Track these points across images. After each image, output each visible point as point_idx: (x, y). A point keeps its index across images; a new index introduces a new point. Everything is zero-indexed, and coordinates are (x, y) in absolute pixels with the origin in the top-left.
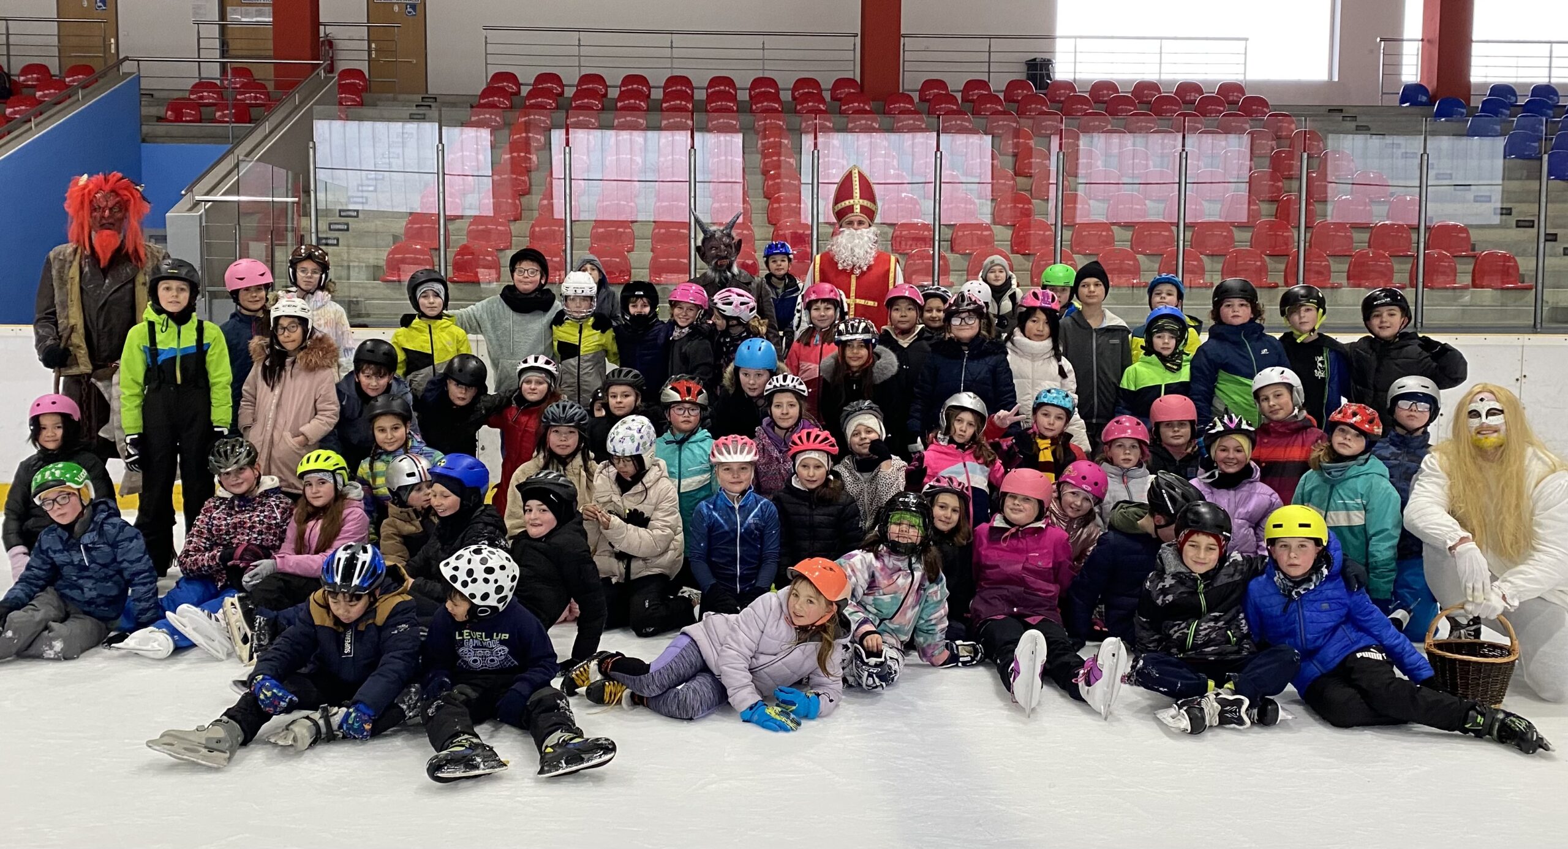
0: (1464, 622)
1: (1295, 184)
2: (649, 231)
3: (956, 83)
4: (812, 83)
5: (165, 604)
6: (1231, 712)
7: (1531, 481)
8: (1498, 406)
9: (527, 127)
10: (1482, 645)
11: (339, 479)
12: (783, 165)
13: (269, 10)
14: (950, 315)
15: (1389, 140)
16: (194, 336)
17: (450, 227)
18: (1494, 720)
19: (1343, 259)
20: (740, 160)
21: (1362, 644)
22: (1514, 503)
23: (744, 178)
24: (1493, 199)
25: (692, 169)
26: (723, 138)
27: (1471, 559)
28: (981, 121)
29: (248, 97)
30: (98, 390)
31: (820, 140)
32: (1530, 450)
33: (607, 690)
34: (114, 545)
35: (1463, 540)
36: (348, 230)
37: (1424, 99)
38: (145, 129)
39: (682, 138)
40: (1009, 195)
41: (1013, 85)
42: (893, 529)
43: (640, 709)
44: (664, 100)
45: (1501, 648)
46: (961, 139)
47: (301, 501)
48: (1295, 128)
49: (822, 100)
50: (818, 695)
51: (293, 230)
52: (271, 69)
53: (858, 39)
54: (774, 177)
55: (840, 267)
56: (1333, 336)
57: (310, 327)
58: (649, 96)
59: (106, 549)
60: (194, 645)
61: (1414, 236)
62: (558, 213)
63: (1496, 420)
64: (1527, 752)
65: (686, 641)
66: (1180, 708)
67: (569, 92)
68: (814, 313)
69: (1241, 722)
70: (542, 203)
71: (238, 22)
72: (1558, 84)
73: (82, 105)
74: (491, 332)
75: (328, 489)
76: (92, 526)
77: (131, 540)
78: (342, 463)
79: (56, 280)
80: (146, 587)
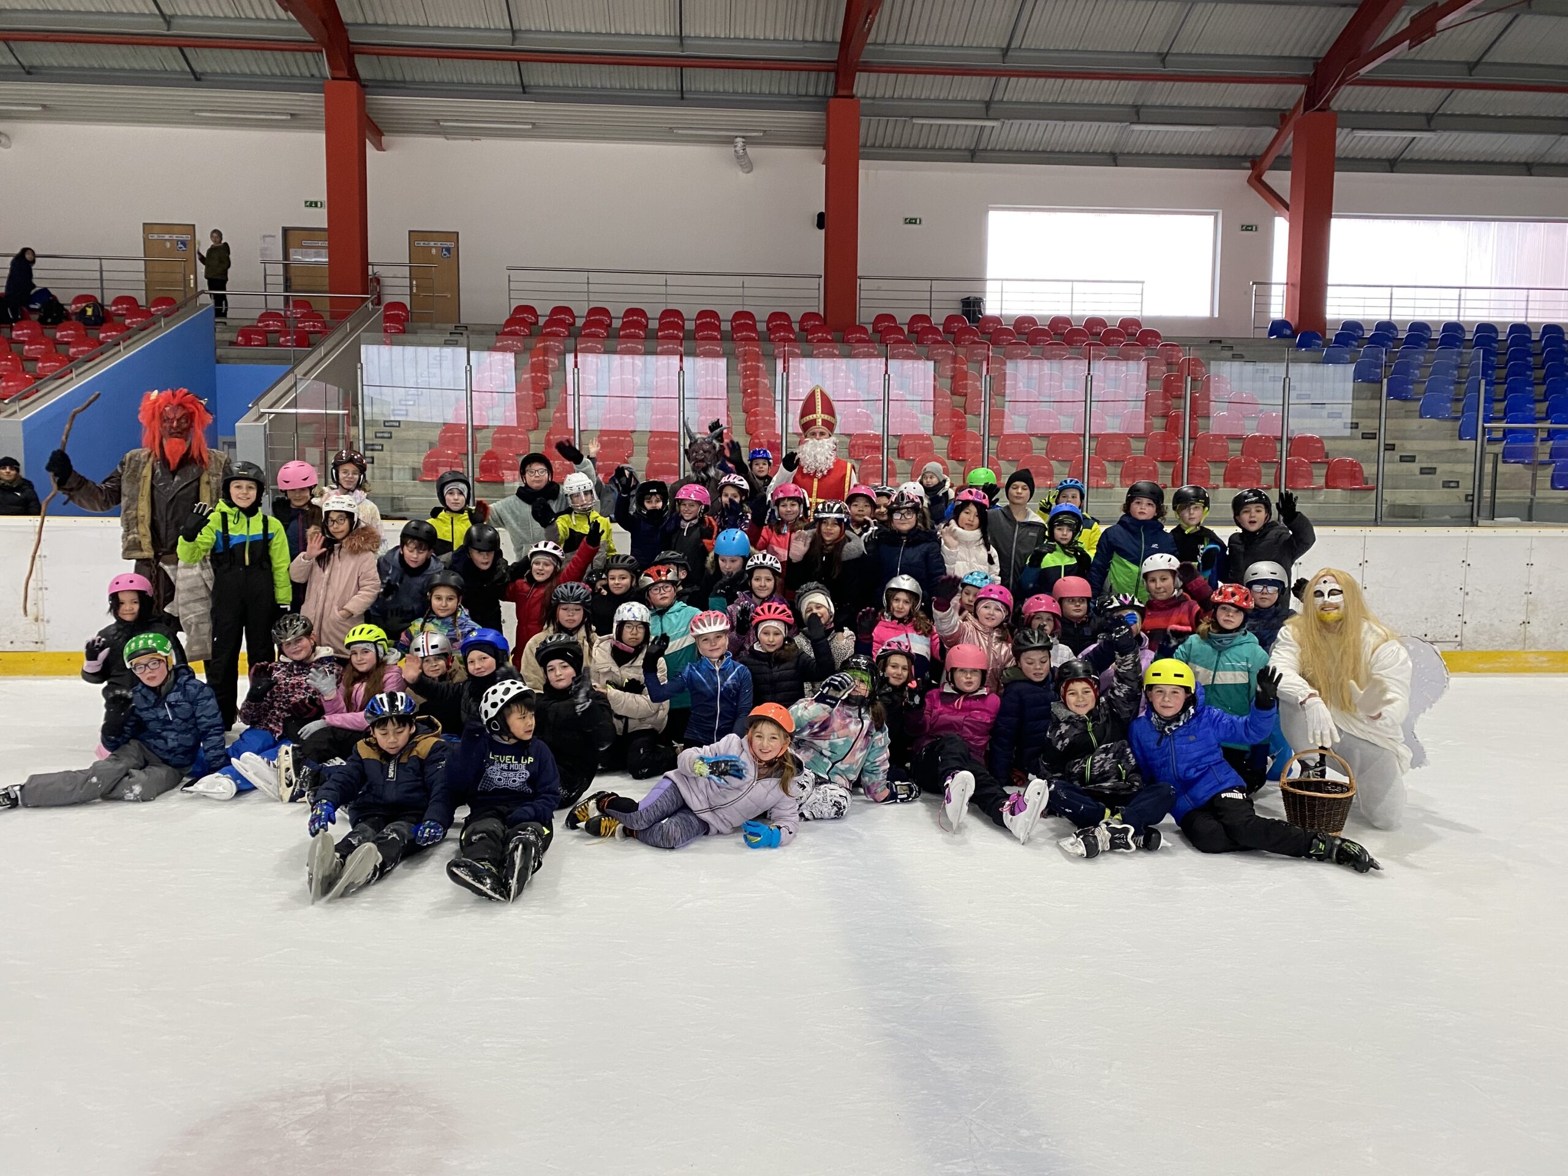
0: (1312, 764)
1: (1182, 401)
2: (645, 439)
3: (903, 317)
4: (784, 316)
5: (230, 753)
6: (1120, 838)
7: (1368, 650)
8: (1337, 587)
9: (546, 351)
10: (1326, 783)
11: (380, 649)
12: (761, 385)
13: (325, 252)
14: (891, 511)
15: (1260, 366)
16: (261, 526)
17: (478, 435)
18: (1333, 845)
19: (1220, 464)
20: (724, 381)
21: (1228, 785)
22: (1351, 668)
23: (727, 396)
24: (1344, 415)
25: (681, 388)
26: (710, 361)
27: (1318, 710)
28: (923, 349)
29: (308, 325)
30: (165, 573)
31: (790, 364)
32: (1366, 625)
33: (603, 824)
34: (194, 703)
35: (1311, 695)
36: (390, 437)
37: (1288, 332)
38: (219, 351)
39: (673, 361)
40: (948, 412)
41: (950, 319)
43: (630, 840)
44: (660, 330)
45: (1342, 785)
46: (908, 364)
47: (349, 667)
48: (1182, 356)
49: (792, 331)
50: (779, 828)
51: (344, 437)
52: (327, 302)
53: (822, 280)
54: (750, 395)
55: (805, 471)
56: (1211, 528)
57: (356, 519)
58: (647, 326)
59: (187, 706)
60: (255, 788)
61: (1278, 446)
62: (571, 426)
63: (1334, 599)
64: (1361, 872)
65: (668, 783)
66: (1078, 836)
67: (580, 322)
68: (782, 509)
69: (1128, 847)
70: (558, 415)
71: (300, 262)
72: (1397, 321)
73: (164, 331)
74: (512, 522)
75: (370, 657)
76: (176, 687)
77: (209, 699)
78: (383, 635)
79: (129, 477)
80: (217, 738)
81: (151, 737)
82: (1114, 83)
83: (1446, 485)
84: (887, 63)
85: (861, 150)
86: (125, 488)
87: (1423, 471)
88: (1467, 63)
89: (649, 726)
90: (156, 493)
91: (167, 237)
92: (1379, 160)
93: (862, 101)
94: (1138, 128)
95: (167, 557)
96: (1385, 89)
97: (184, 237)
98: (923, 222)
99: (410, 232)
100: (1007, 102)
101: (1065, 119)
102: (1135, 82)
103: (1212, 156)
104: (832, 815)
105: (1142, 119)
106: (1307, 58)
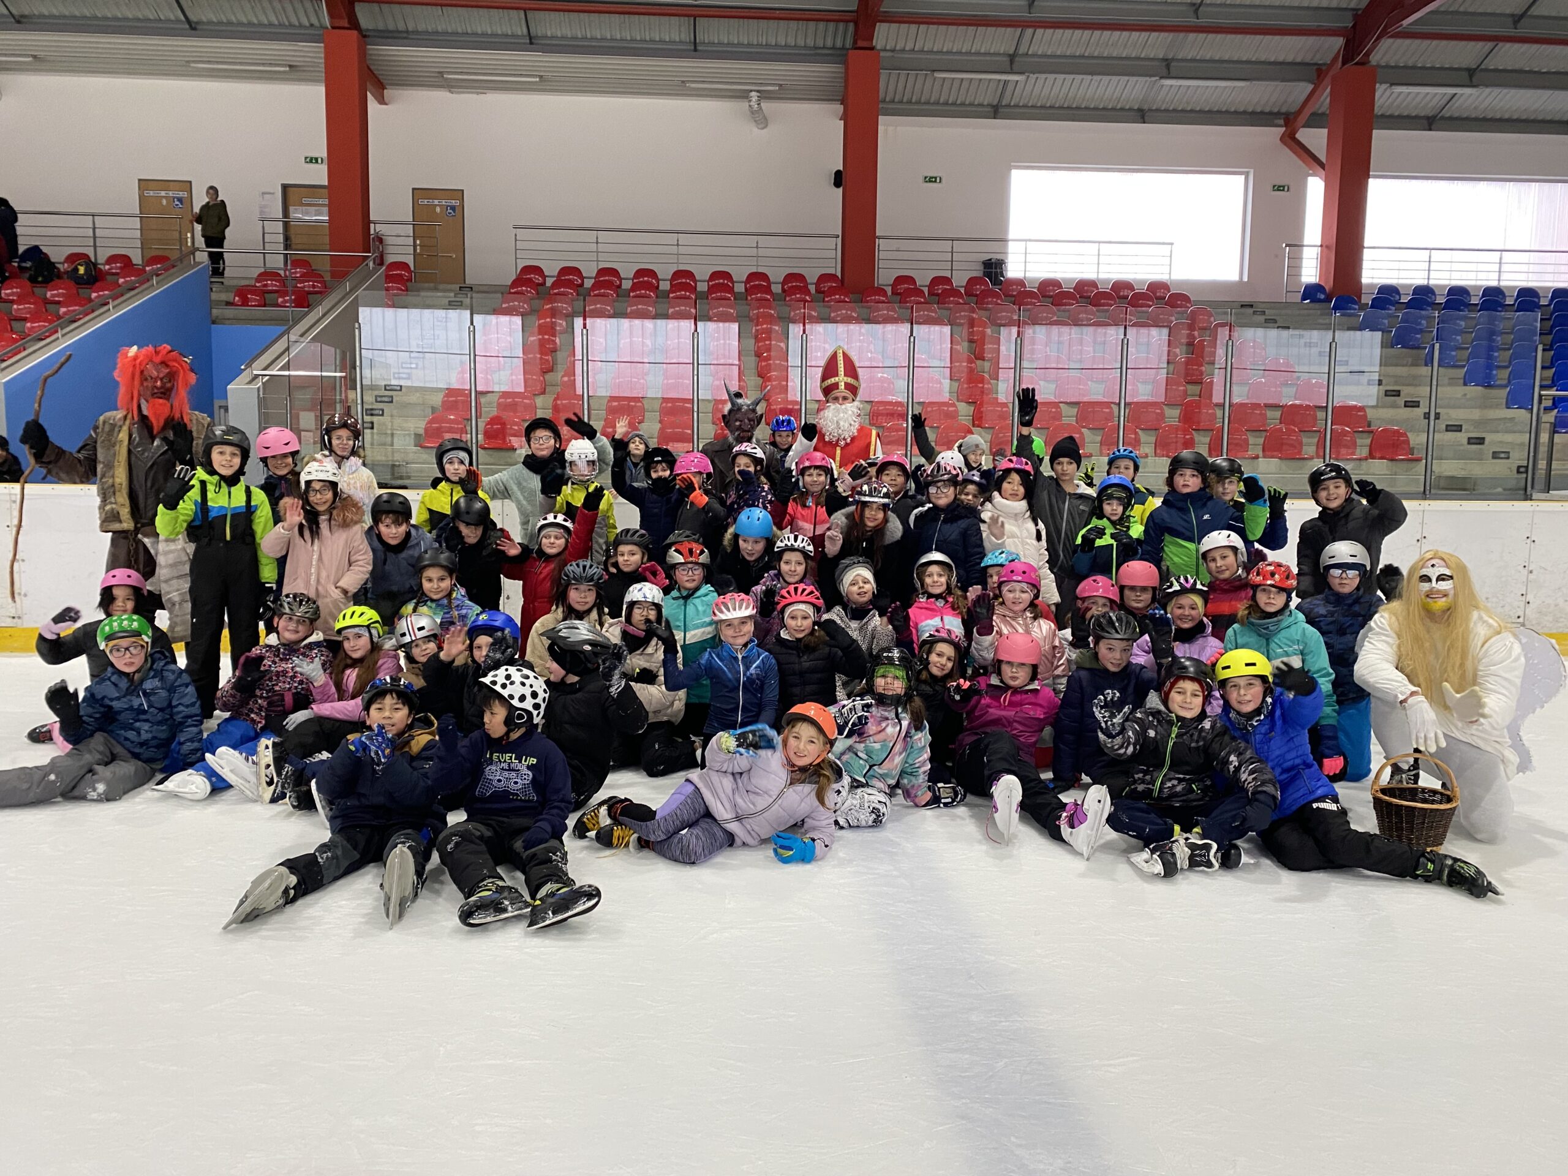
2: (657, 405)
3: (923, 280)
4: (800, 277)
5: (205, 747)
6: (1200, 856)
7: (1477, 644)
8: (1448, 572)
9: (554, 312)
10: (1420, 790)
12: (773, 349)
13: (326, 209)
15: (1295, 331)
16: (243, 497)
17: (483, 400)
18: (1443, 865)
19: (1258, 433)
20: (737, 343)
22: (1458, 663)
23: (739, 360)
25: (695, 350)
26: (722, 326)
27: (1421, 710)
28: (945, 312)
29: (307, 285)
30: (145, 546)
31: (807, 326)
32: (1475, 615)
33: (616, 834)
34: (172, 690)
35: (1413, 694)
36: (392, 402)
37: (1322, 297)
38: (215, 312)
39: (687, 325)
40: (965, 375)
41: (972, 281)
42: (880, 682)
43: (646, 853)
44: (671, 291)
45: (1441, 794)
46: (932, 329)
47: (339, 652)
48: (1214, 320)
49: (808, 293)
50: (813, 840)
51: (341, 401)
52: (328, 260)
53: (840, 240)
54: (766, 359)
55: (827, 439)
57: (339, 489)
58: (658, 287)
59: (163, 693)
60: (230, 786)
61: (1323, 415)
62: (579, 391)
63: (1445, 586)
64: (1478, 896)
65: (688, 785)
66: (1153, 852)
67: (588, 284)
68: (807, 478)
69: (1209, 865)
70: (566, 379)
71: (300, 220)
72: (1437, 286)
73: (156, 290)
74: (519, 493)
75: (364, 643)
76: (152, 673)
77: (187, 686)
78: (376, 617)
79: (103, 442)
80: (194, 730)
81: (122, 728)
82: (1145, 35)
83: (1495, 455)
84: (909, 13)
85: (881, 106)
86: (101, 455)
87: (1471, 441)
88: (1513, 15)
89: (665, 719)
90: (133, 459)
91: (163, 193)
92: (1417, 117)
93: (882, 54)
94: (1168, 82)
95: (147, 529)
96: (1427, 42)
97: (181, 194)
98: (943, 180)
99: (414, 189)
100: (1034, 55)
101: (1092, 74)
102: (1166, 34)
103: (1245, 112)
104: (870, 823)
105: (1173, 72)
106: (1346, 9)
